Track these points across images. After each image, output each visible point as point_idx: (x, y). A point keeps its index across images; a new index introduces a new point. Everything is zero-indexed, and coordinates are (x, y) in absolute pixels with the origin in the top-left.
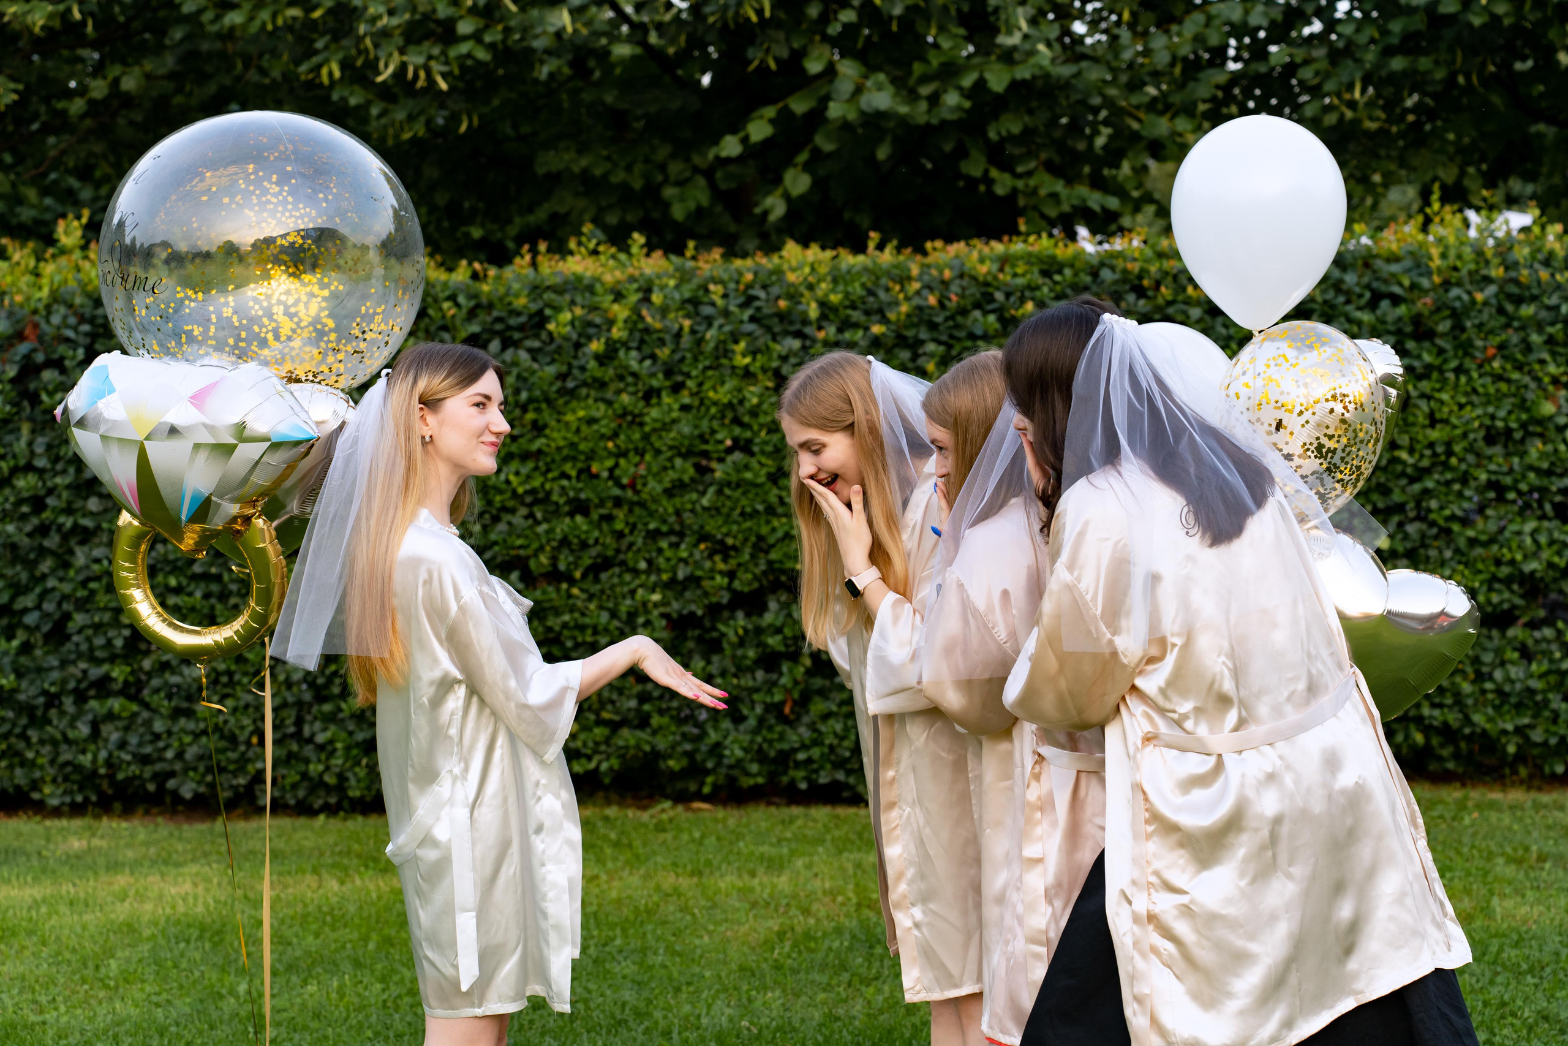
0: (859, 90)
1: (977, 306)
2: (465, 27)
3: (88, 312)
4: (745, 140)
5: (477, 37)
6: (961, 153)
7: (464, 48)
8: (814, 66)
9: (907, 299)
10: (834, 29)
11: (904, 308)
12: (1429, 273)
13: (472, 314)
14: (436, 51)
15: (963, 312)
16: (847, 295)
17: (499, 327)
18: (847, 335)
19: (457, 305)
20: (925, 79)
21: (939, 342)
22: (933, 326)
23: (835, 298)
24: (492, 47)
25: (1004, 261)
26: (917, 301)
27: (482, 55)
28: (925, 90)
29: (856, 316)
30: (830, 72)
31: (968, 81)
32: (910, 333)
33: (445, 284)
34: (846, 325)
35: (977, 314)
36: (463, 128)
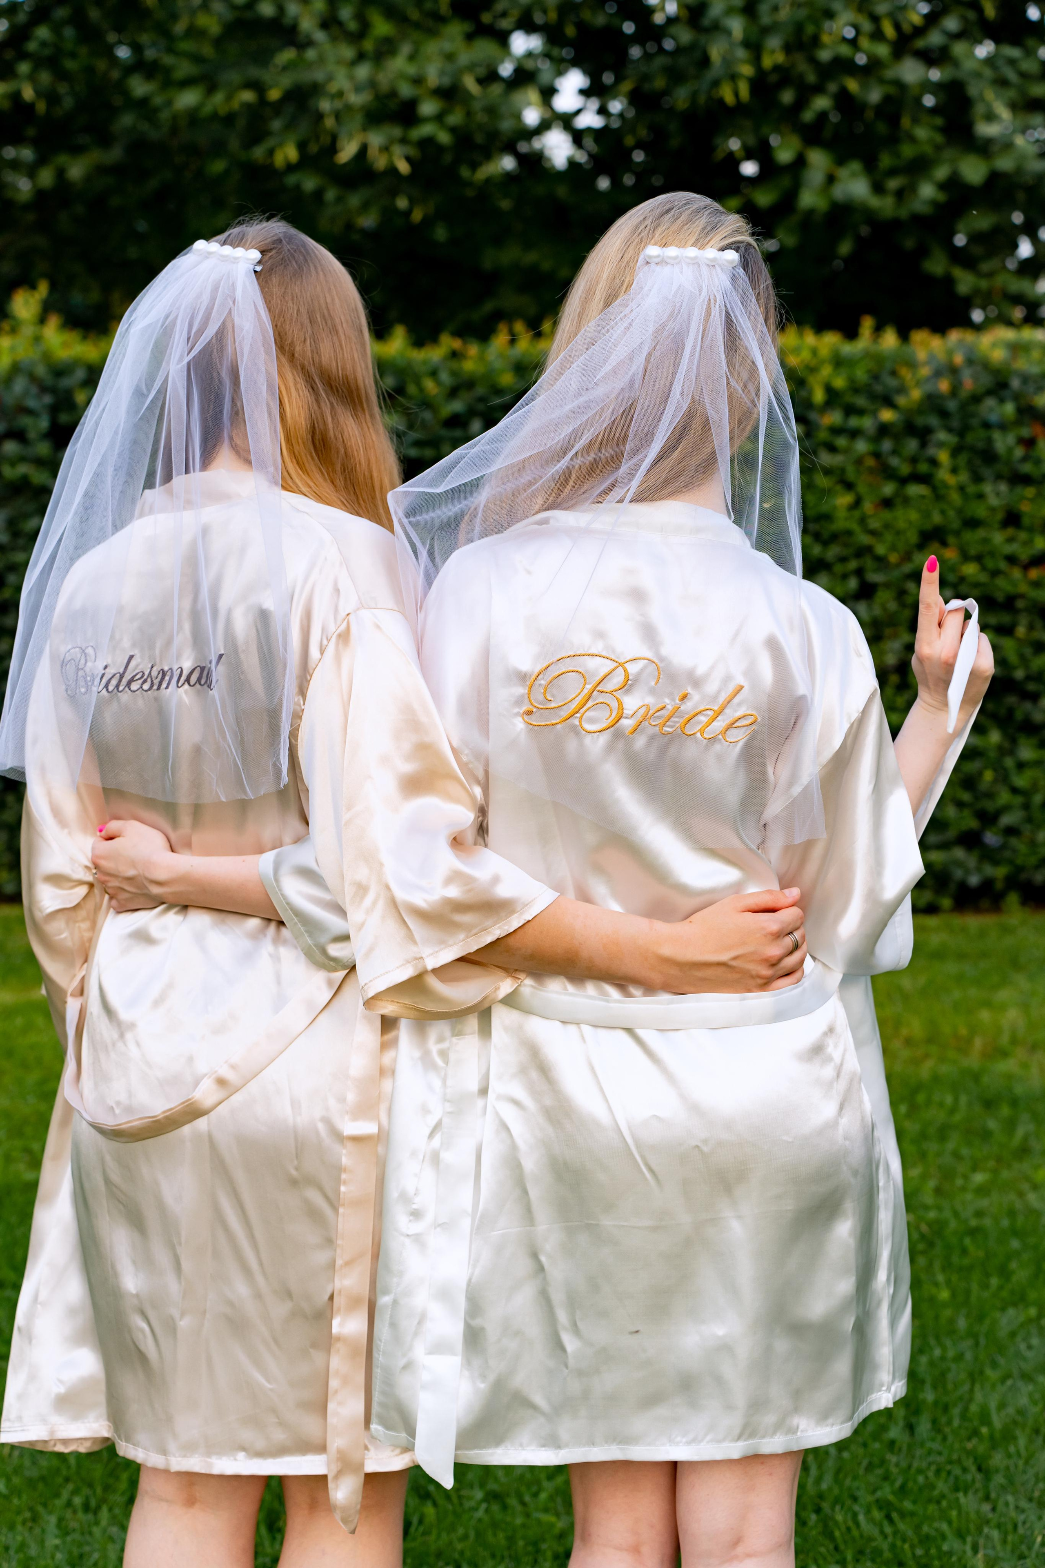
0: (831, 179)
1: (990, 392)
2: (428, 108)
3: (49, 380)
5: (439, 118)
6: (922, 252)
7: (426, 130)
9: (918, 383)
10: (808, 116)
11: (916, 394)
13: (453, 393)
14: (397, 131)
15: (976, 399)
16: (852, 381)
17: (481, 407)
18: (854, 422)
19: (438, 383)
20: (893, 172)
21: (950, 430)
22: (944, 414)
23: (839, 383)
24: (453, 130)
25: (1016, 348)
26: (929, 388)
27: (444, 138)
28: (893, 184)
29: (861, 401)
30: (800, 162)
31: (942, 173)
32: (920, 421)
33: (425, 362)
34: (850, 410)
35: (990, 402)
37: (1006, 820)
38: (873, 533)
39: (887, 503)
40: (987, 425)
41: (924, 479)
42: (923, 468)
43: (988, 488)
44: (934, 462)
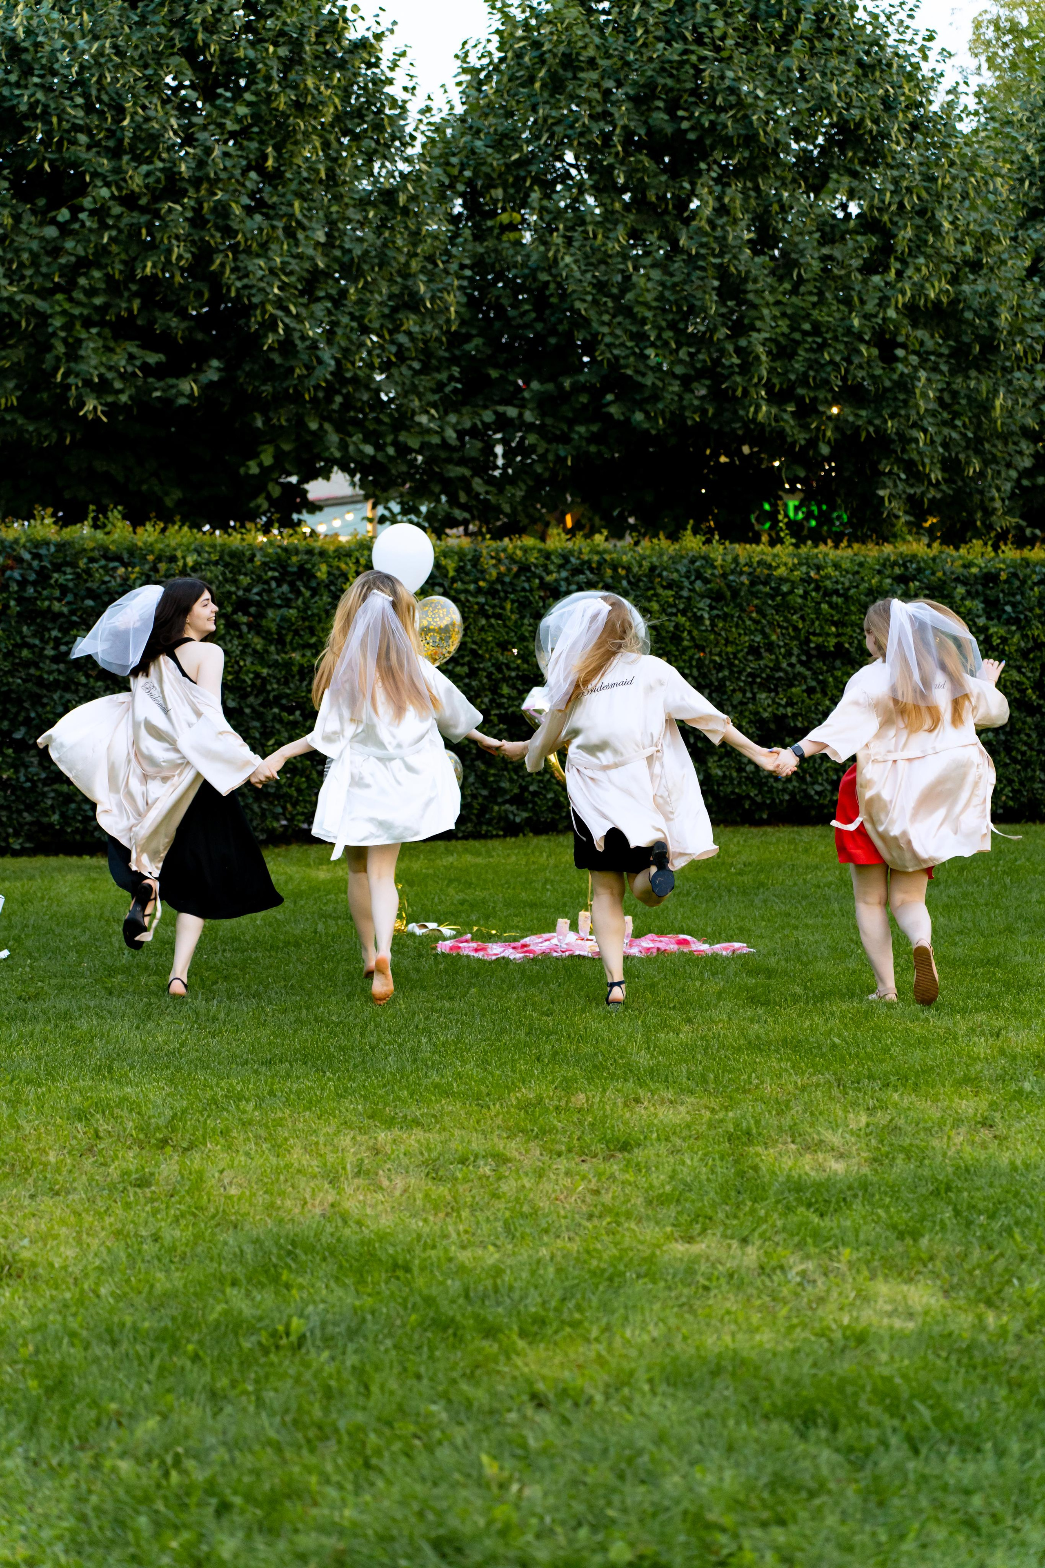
4: (260, 465)
8: (314, 426)
12: (715, 567)
25: (525, 550)
36: (68, 441)
37: (532, 788)
38: (474, 643)
39: (482, 629)
40: (524, 589)
41: (499, 617)
42: (498, 610)
43: (526, 621)
44: (503, 608)
